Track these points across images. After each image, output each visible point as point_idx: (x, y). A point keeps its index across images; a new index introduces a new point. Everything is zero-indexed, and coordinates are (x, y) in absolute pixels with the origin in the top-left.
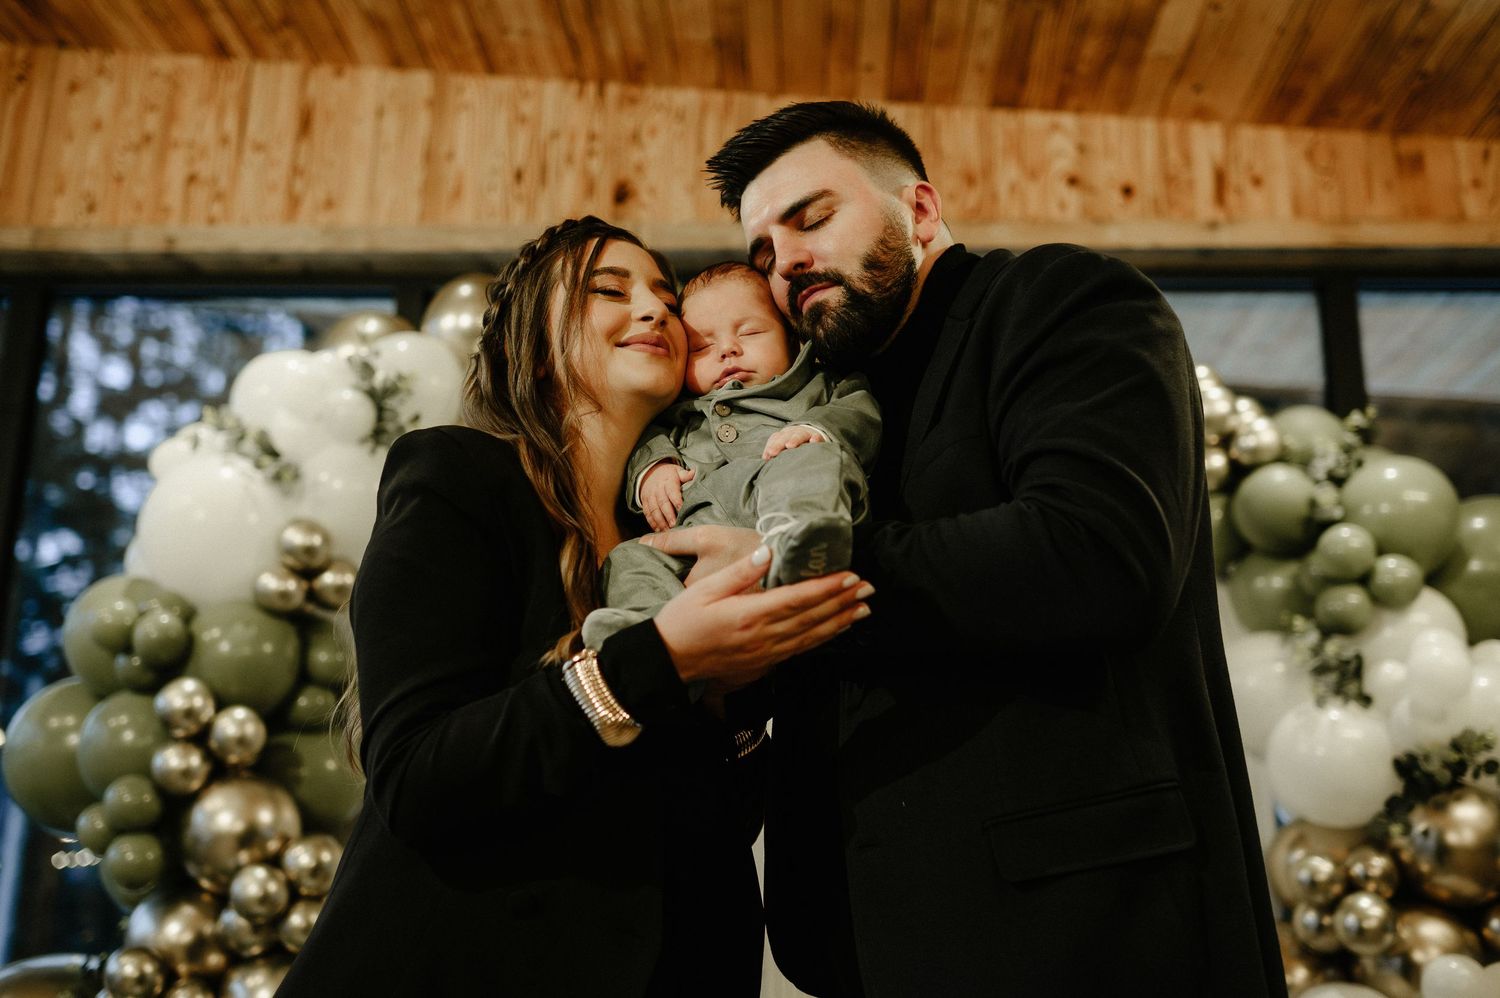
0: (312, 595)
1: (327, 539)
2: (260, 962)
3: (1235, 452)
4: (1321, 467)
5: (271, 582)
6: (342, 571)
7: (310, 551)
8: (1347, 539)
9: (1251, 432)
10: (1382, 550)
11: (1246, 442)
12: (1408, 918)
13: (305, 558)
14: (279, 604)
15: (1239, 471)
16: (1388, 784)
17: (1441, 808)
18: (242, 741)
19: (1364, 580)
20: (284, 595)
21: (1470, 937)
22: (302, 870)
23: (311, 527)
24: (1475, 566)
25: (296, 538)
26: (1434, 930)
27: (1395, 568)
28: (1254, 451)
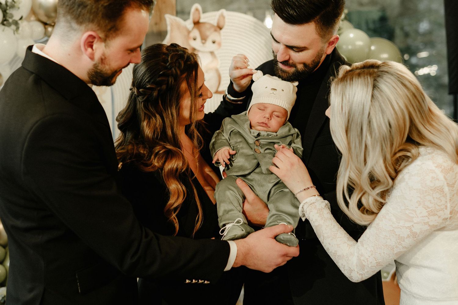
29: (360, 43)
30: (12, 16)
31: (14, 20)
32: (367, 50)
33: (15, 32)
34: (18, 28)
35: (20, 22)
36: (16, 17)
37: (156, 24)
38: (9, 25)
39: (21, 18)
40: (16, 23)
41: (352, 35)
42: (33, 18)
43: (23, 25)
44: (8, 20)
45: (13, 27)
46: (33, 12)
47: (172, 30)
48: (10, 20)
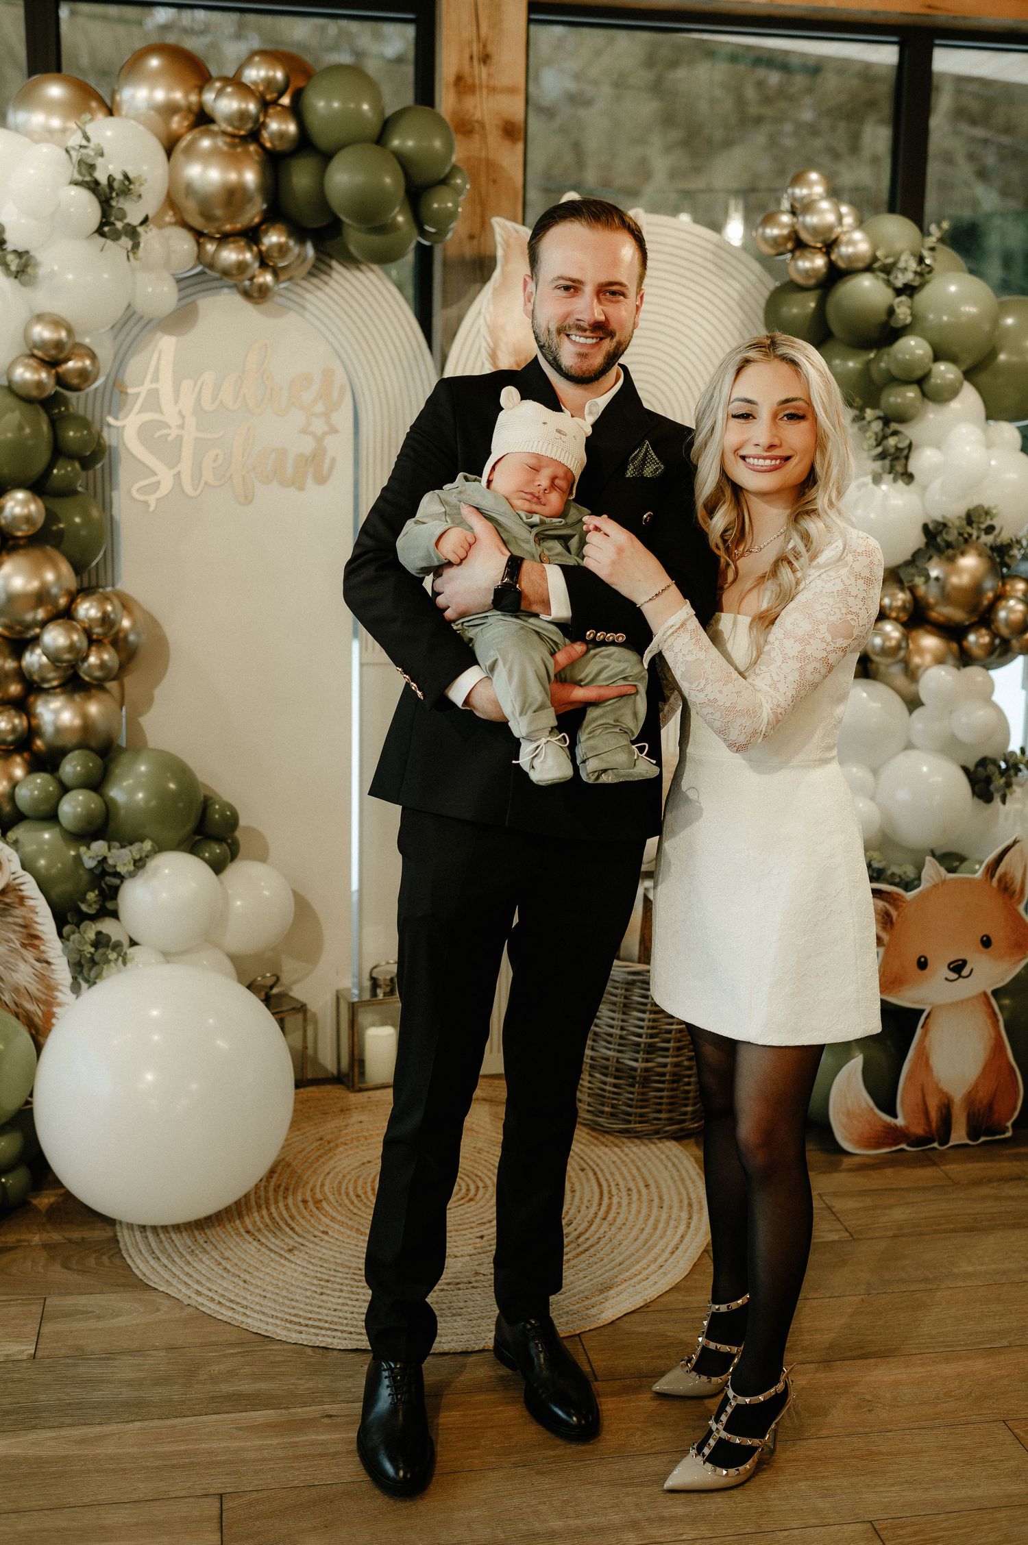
0: (60, 381)
1: (70, 332)
2: (58, 690)
3: (833, 257)
4: (900, 280)
5: (25, 374)
6: (81, 357)
7: (59, 345)
8: (913, 347)
9: (851, 242)
10: (937, 358)
11: (845, 250)
12: (914, 634)
13: (53, 352)
14: (35, 393)
15: (835, 275)
16: (916, 540)
17: (951, 560)
18: (28, 519)
19: (921, 381)
20: (39, 385)
21: (955, 646)
22: (91, 620)
23: (57, 323)
24: (1002, 357)
25: (43, 333)
26: (930, 642)
27: (945, 372)
28: (849, 258)
29: (970, 309)
30: (122, 215)
31: (128, 224)
32: (987, 327)
33: (131, 255)
34: (136, 246)
35: (140, 229)
36: (134, 218)
37: (472, 237)
38: (115, 236)
39: (145, 221)
40: (132, 232)
41: (953, 288)
42: (169, 217)
43: (149, 237)
44: (114, 224)
45: (126, 242)
46: (171, 202)
47: (506, 256)
48: (119, 225)
